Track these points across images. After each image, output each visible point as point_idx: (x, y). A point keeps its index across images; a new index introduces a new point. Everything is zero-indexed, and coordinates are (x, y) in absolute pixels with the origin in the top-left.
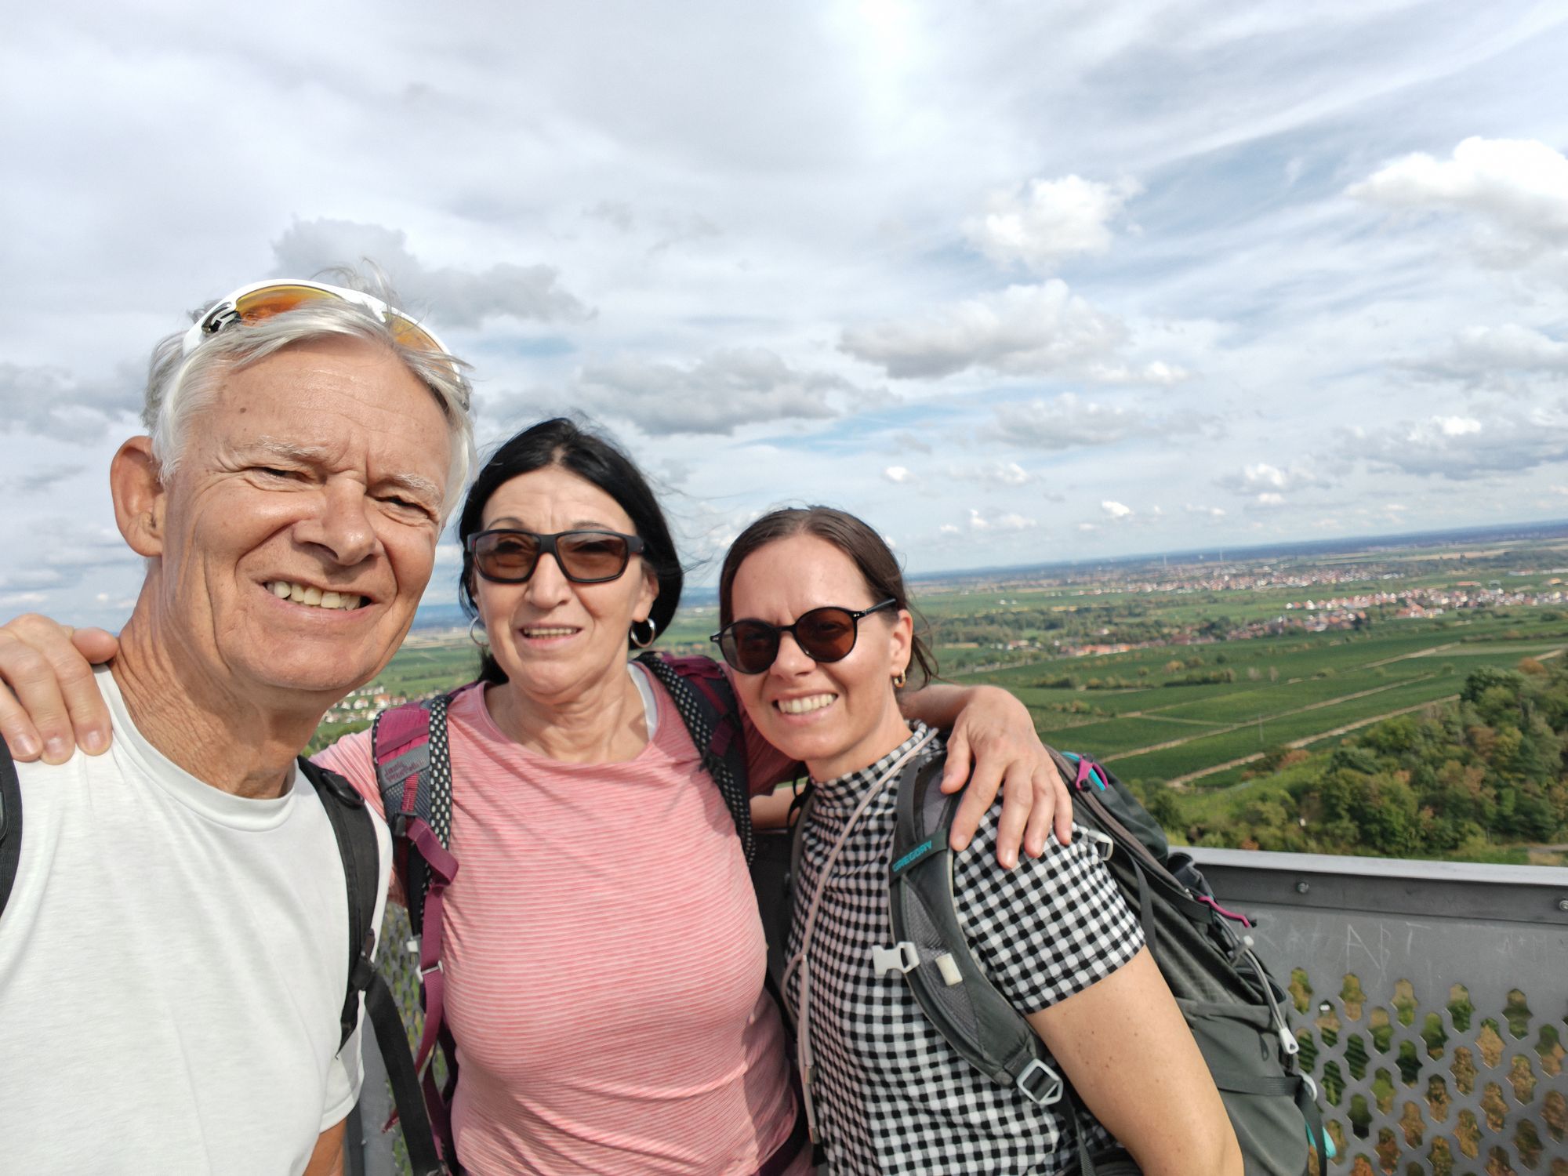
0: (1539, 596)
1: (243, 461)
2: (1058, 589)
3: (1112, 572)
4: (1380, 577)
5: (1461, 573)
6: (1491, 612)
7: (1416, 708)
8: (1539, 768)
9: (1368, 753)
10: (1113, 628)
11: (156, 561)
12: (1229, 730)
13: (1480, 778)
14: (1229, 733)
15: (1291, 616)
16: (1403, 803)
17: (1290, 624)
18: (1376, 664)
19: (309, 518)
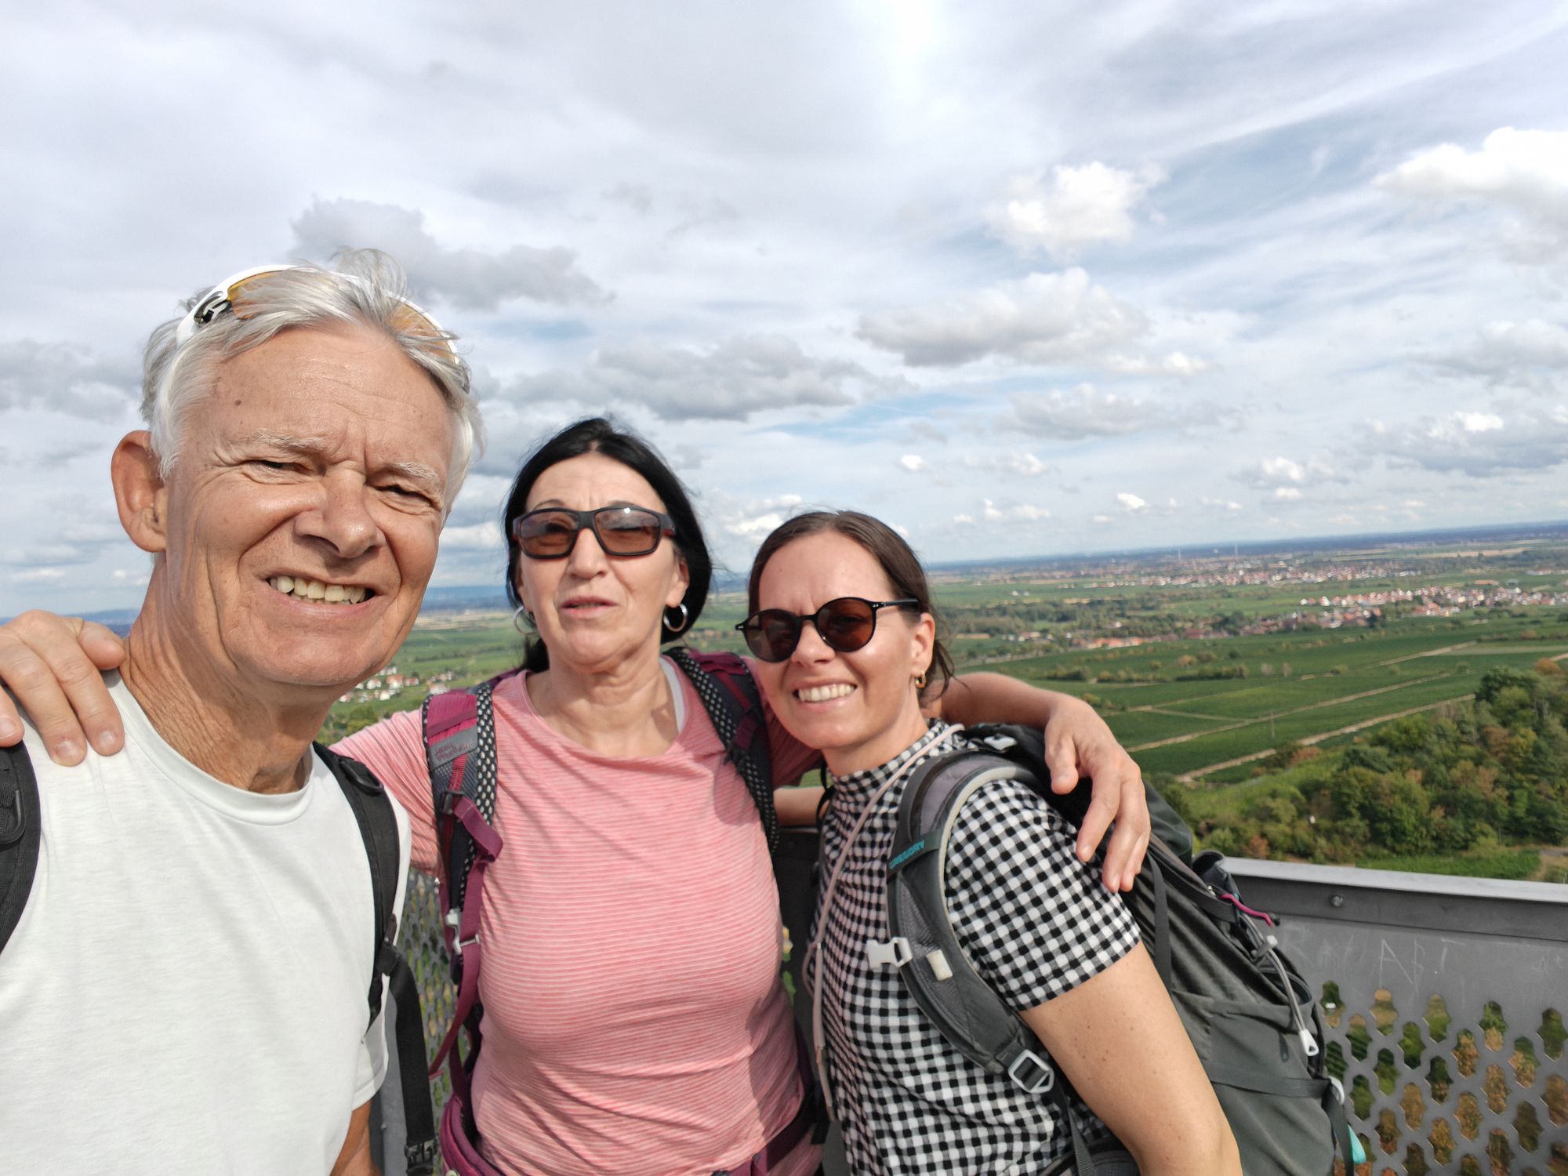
0: (1557, 596)
1: (239, 453)
2: (1072, 581)
3: (1125, 564)
4: (1396, 574)
5: (1478, 571)
6: (1508, 611)
7: (1430, 707)
8: (1552, 770)
9: (1381, 751)
10: (1126, 621)
11: (161, 555)
12: (1239, 725)
13: (1492, 779)
14: (1240, 728)
15: (1305, 612)
16: (1415, 802)
17: (1305, 620)
18: (1391, 662)
19: (310, 510)
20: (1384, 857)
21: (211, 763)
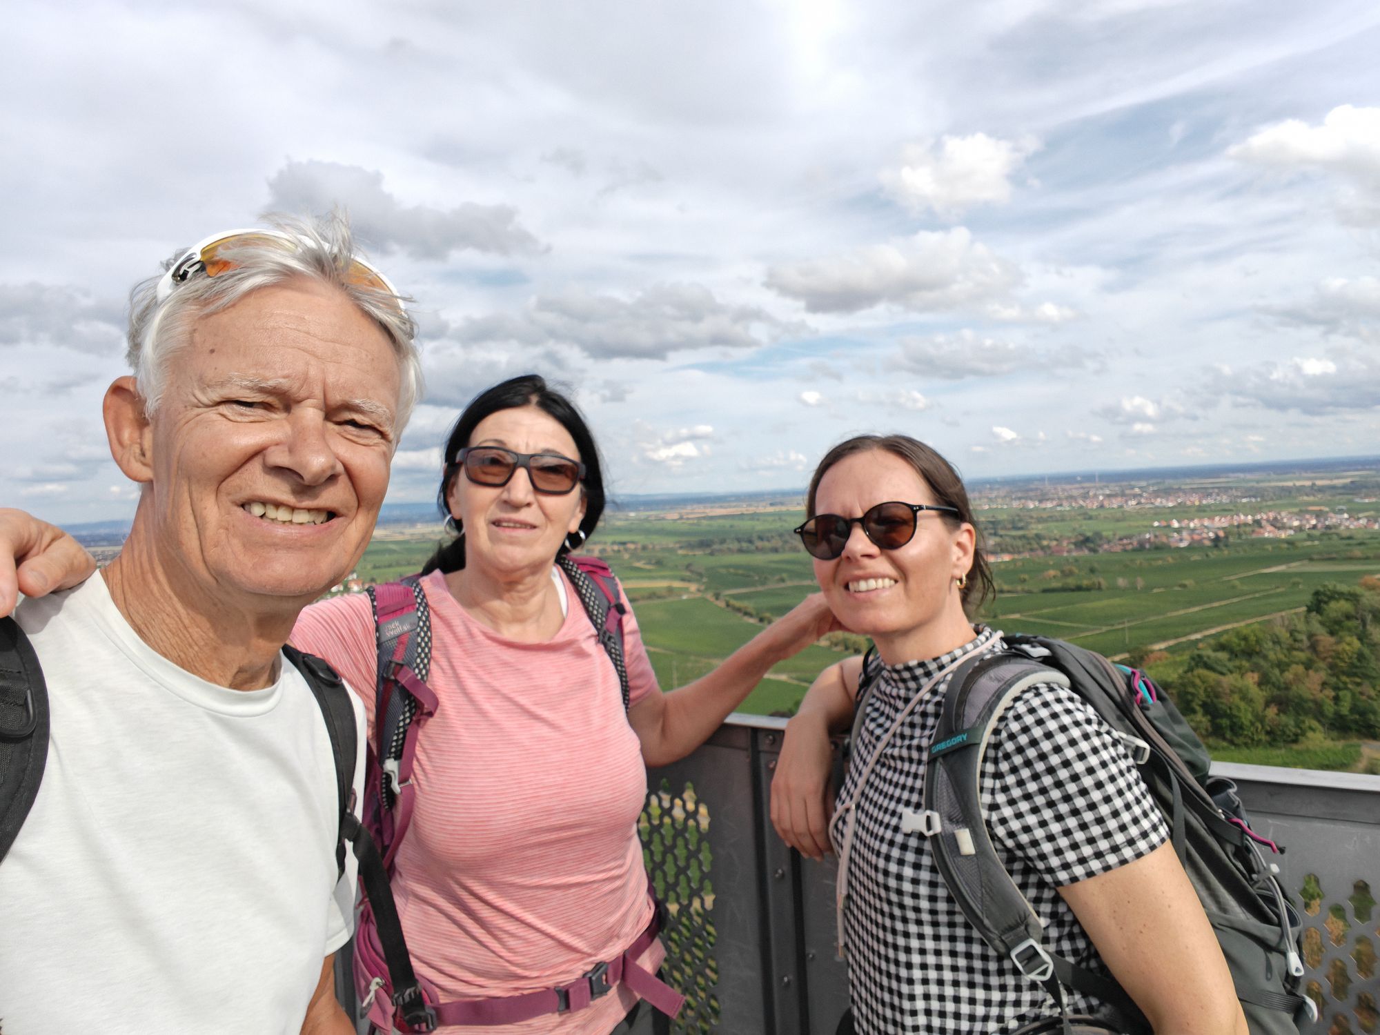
1: (215, 396)
3: (997, 489)
4: (1239, 500)
5: (1311, 499)
6: (1337, 534)
7: (1266, 618)
8: (1374, 674)
9: (1223, 656)
10: (998, 539)
11: (148, 486)
12: (1098, 632)
13: (1320, 682)
14: (1098, 635)
15: (1157, 533)
16: (1251, 700)
17: (1157, 541)
18: (1232, 578)
19: (277, 444)
20: (1224, 749)
21: (196, 665)
